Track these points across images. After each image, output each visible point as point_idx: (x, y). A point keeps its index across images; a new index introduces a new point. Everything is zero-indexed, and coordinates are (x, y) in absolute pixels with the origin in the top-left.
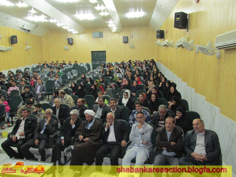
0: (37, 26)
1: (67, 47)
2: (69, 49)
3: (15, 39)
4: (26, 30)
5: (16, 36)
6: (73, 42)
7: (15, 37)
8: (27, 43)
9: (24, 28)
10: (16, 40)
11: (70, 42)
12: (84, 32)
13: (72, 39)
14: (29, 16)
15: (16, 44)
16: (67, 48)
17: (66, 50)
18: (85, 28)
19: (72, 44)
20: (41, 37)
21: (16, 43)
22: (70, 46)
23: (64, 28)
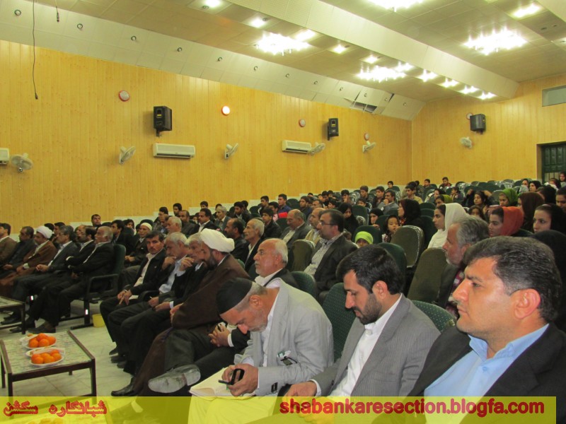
0: (393, 95)
1: (468, 139)
2: (473, 144)
3: (333, 125)
4: (364, 105)
5: (337, 120)
6: (484, 124)
7: (333, 123)
8: (367, 136)
9: (358, 101)
10: (336, 128)
11: (478, 126)
12: (517, 94)
13: (483, 117)
14: (362, 70)
15: (336, 137)
16: (467, 141)
17: (468, 147)
18: (519, 82)
19: (481, 130)
20: (408, 123)
21: (337, 135)
22: (477, 136)
23: (446, 85)
